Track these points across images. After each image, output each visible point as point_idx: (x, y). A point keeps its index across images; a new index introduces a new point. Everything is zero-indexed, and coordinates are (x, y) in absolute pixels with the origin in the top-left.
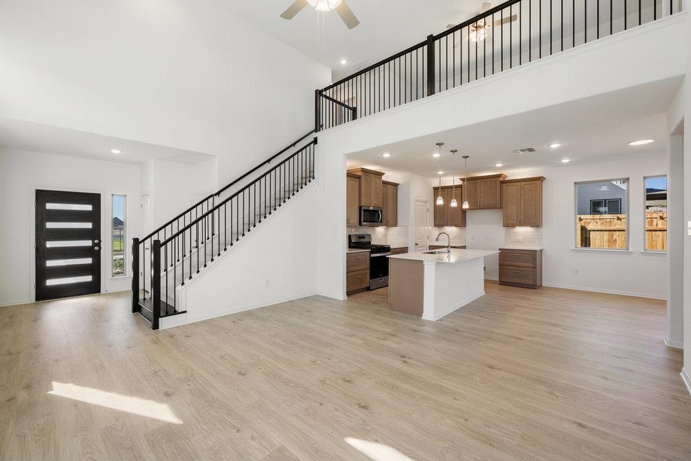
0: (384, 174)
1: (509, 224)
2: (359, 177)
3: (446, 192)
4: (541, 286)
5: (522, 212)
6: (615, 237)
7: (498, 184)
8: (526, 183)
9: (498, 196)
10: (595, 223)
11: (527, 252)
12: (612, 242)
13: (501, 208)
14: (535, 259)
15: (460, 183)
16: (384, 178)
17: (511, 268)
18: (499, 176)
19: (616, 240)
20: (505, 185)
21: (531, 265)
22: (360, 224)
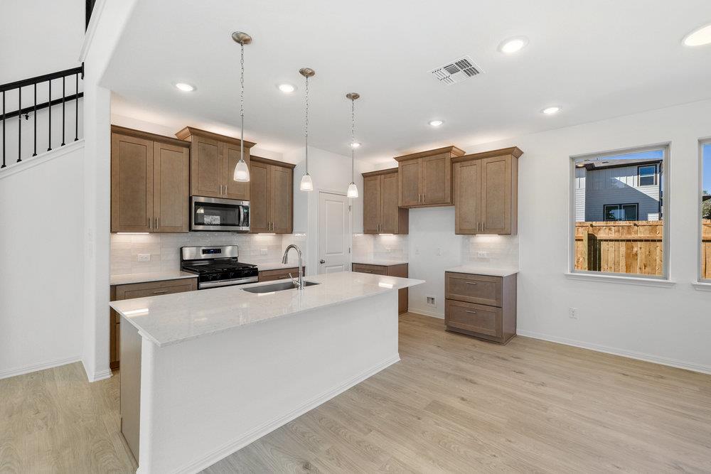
0: (254, 144)
1: (465, 230)
2: (188, 146)
3: (378, 181)
4: (514, 335)
5: (484, 209)
6: (635, 249)
7: (448, 164)
8: (489, 160)
9: (448, 184)
10: (607, 230)
11: (486, 279)
12: (631, 257)
13: (452, 203)
14: (499, 291)
15: (395, 165)
16: (254, 152)
17: (463, 305)
18: (449, 150)
19: (636, 255)
20: (458, 165)
21: (492, 301)
22: (190, 229)
